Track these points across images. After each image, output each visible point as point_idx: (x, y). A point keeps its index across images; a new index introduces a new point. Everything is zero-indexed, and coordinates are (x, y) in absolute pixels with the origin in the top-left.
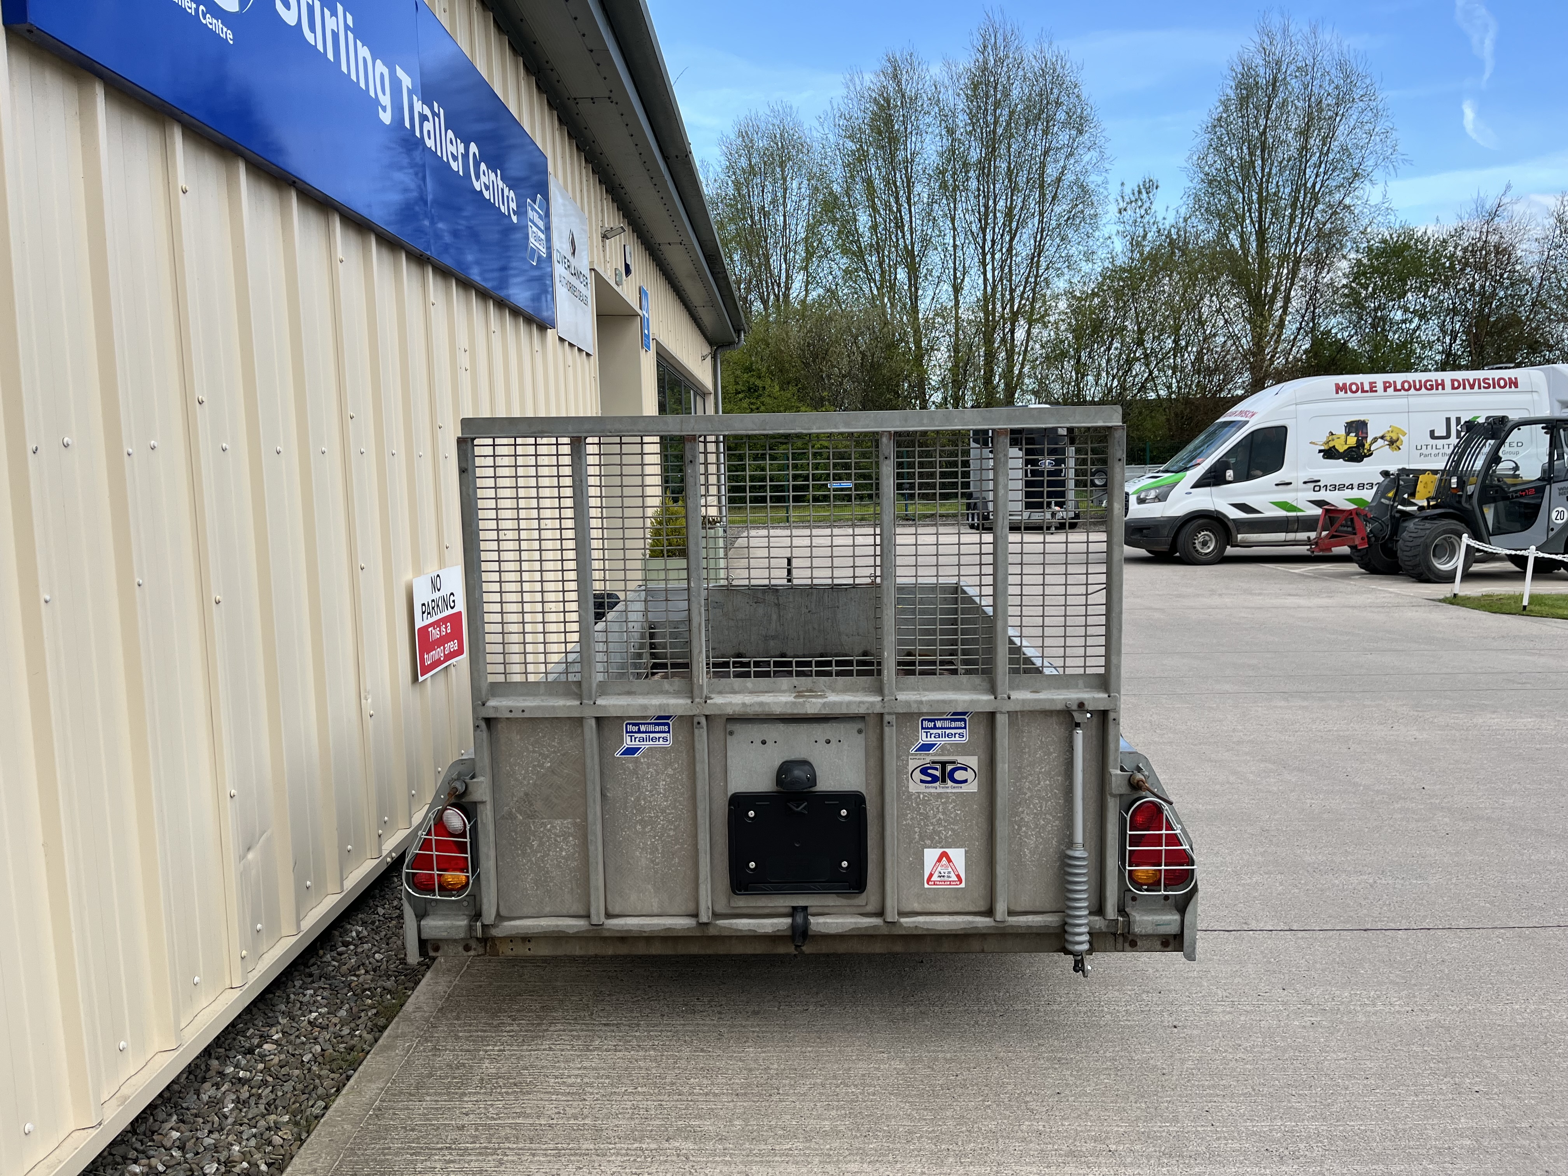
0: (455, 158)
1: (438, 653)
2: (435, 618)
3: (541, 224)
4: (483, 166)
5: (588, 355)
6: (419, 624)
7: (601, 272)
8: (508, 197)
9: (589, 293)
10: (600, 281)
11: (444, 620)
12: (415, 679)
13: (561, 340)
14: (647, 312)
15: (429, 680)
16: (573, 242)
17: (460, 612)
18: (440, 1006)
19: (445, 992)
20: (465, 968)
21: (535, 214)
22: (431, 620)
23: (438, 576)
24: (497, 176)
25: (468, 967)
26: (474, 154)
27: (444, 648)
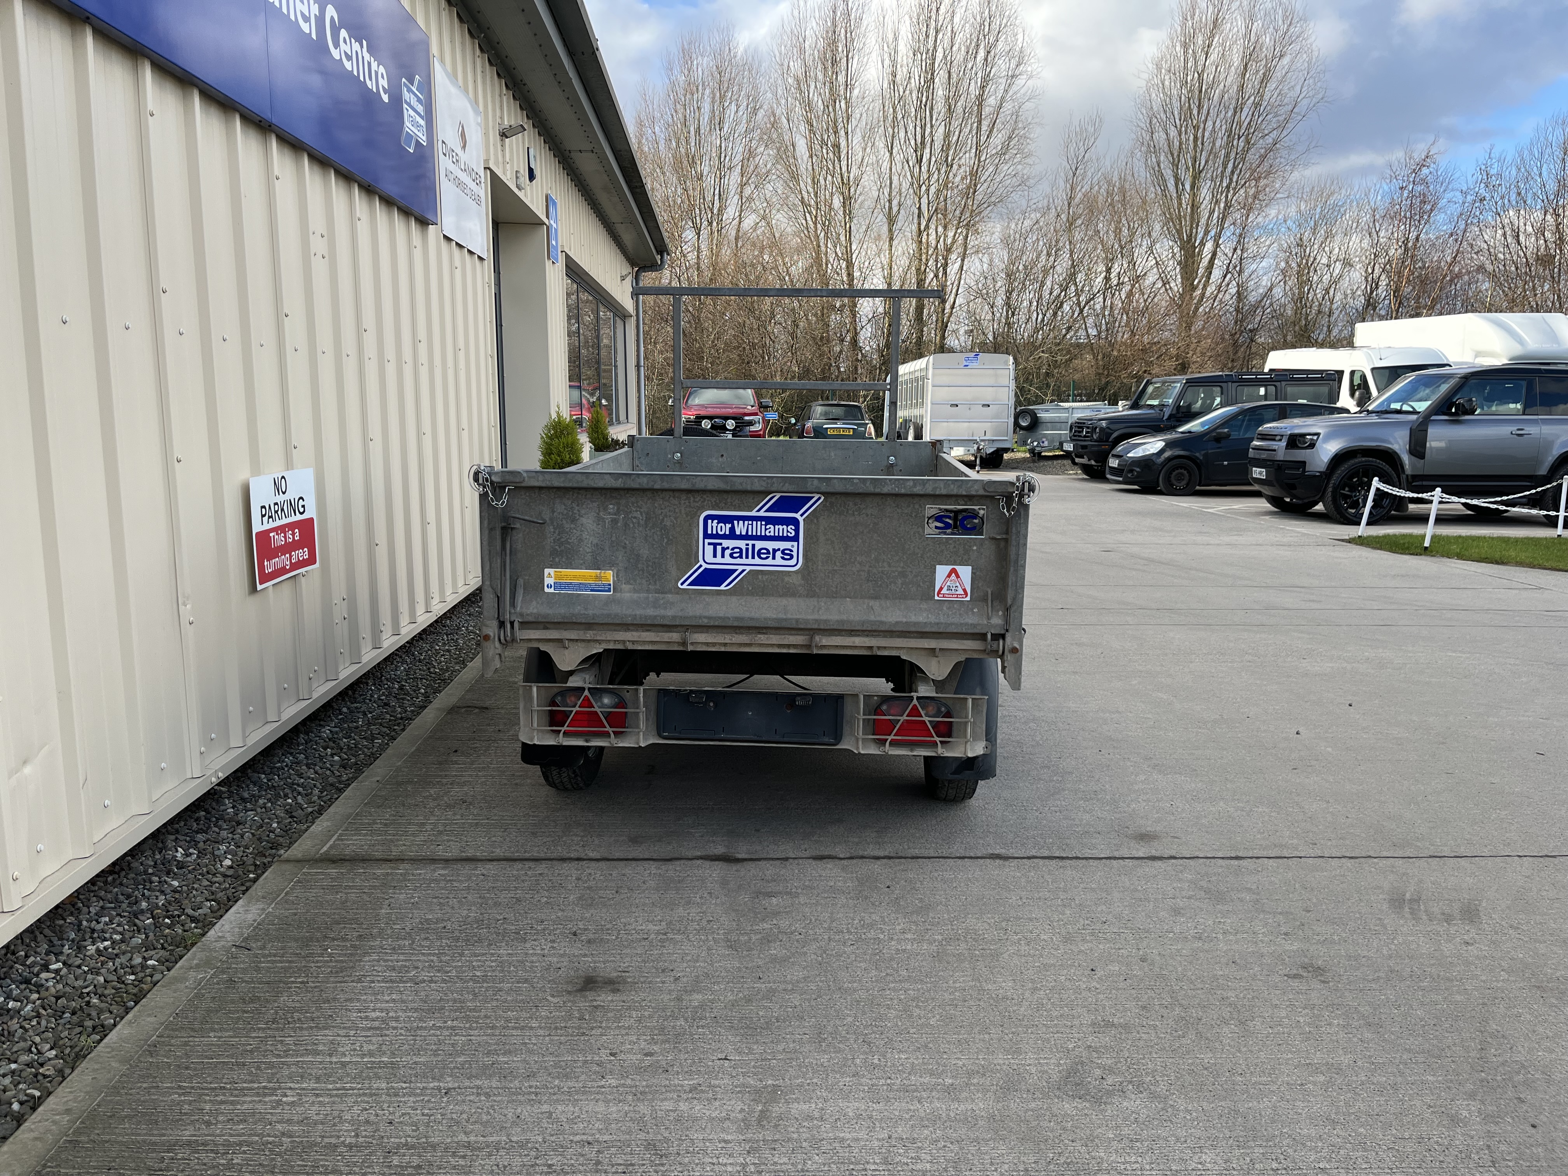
0: (307, 19)
1: (283, 561)
2: (279, 523)
3: (420, 108)
4: (343, 33)
5: (480, 258)
6: (257, 527)
7: (499, 172)
8: (376, 73)
9: (483, 192)
10: (496, 183)
11: (292, 526)
12: (253, 589)
13: (447, 239)
14: (556, 222)
15: (271, 589)
16: (463, 135)
17: (312, 519)
18: (246, 935)
19: (255, 921)
20: (283, 894)
21: (412, 96)
22: (272, 525)
23: (283, 477)
24: (362, 47)
25: (286, 894)
26: (332, 18)
27: (291, 556)
